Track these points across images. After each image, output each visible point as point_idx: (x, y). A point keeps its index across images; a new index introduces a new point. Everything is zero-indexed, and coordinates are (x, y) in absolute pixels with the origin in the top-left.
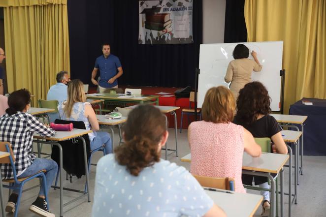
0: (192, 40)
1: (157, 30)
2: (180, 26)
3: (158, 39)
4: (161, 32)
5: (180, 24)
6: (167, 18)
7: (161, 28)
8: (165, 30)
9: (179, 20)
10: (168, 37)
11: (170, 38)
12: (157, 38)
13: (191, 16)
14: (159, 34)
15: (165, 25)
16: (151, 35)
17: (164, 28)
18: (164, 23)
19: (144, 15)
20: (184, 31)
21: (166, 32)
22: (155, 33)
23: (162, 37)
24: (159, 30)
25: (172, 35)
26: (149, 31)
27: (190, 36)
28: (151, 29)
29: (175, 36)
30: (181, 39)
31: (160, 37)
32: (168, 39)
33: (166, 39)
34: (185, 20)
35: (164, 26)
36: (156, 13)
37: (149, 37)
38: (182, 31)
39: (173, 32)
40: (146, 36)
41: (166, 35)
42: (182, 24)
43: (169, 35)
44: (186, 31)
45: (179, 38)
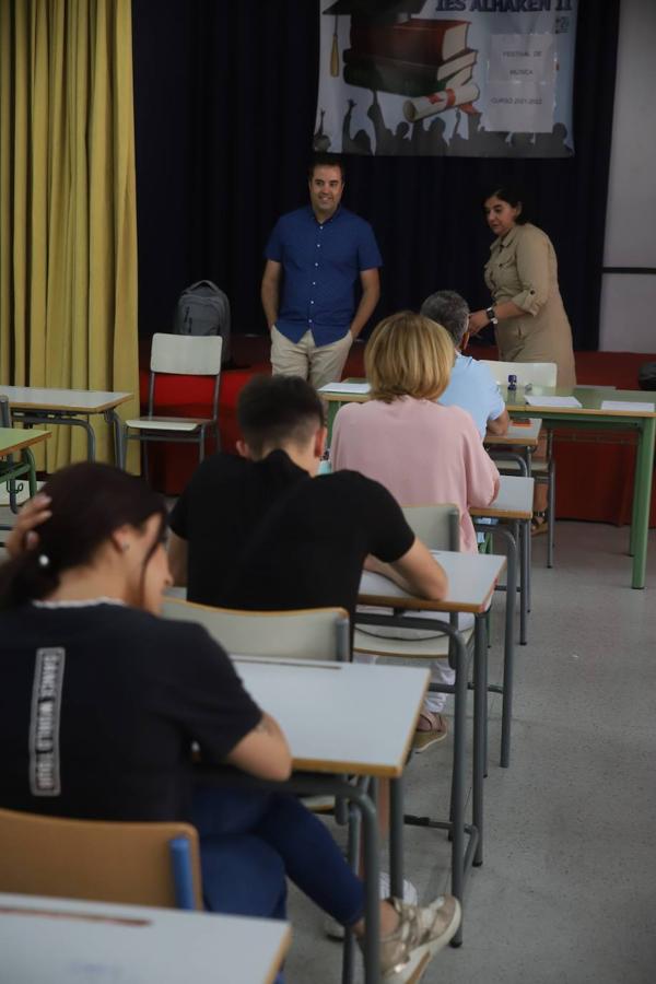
0: (568, 141)
1: (403, 93)
2: (516, 82)
3: (409, 135)
4: (422, 104)
5: (513, 72)
6: (452, 42)
7: (428, 84)
8: (442, 95)
9: (508, 54)
10: (456, 128)
11: (464, 133)
12: (403, 128)
13: (569, 37)
14: (411, 111)
15: (443, 72)
16: (374, 113)
17: (441, 86)
18: (441, 62)
19: (346, 20)
20: (532, 102)
21: (450, 105)
22: (393, 107)
23: (427, 125)
24: (415, 94)
25: (475, 117)
26: (365, 97)
27: (558, 127)
28: (374, 84)
29: (488, 124)
30: (515, 135)
31: (419, 123)
32: (456, 136)
33: (447, 135)
34: (538, 54)
35: (440, 76)
36: (403, 18)
37: (363, 123)
38: (521, 101)
39: (477, 106)
40: (348, 118)
41: (449, 117)
42: (524, 72)
43: (464, 116)
44: (539, 102)
45: (505, 134)
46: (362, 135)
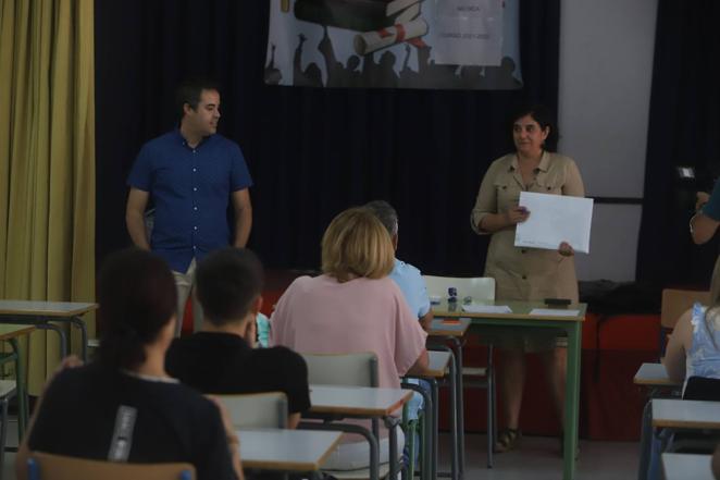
0: (517, 74)
1: (353, 28)
2: (464, 18)
3: (360, 68)
4: (372, 38)
5: (460, 9)
8: (392, 30)
10: (406, 61)
11: (414, 66)
12: (353, 61)
14: (362, 45)
15: (391, 8)
16: (325, 46)
17: (390, 21)
20: (480, 36)
21: (400, 39)
22: (343, 42)
23: (377, 58)
24: (365, 30)
25: (424, 51)
26: (315, 32)
27: (506, 61)
28: (325, 20)
29: (437, 58)
31: (369, 57)
32: (406, 69)
33: (398, 68)
35: (389, 12)
37: (313, 57)
38: (469, 36)
39: (427, 40)
40: (298, 52)
41: (399, 51)
42: (470, 9)
43: (414, 50)
44: (486, 37)
45: (455, 67)
46: (313, 68)
